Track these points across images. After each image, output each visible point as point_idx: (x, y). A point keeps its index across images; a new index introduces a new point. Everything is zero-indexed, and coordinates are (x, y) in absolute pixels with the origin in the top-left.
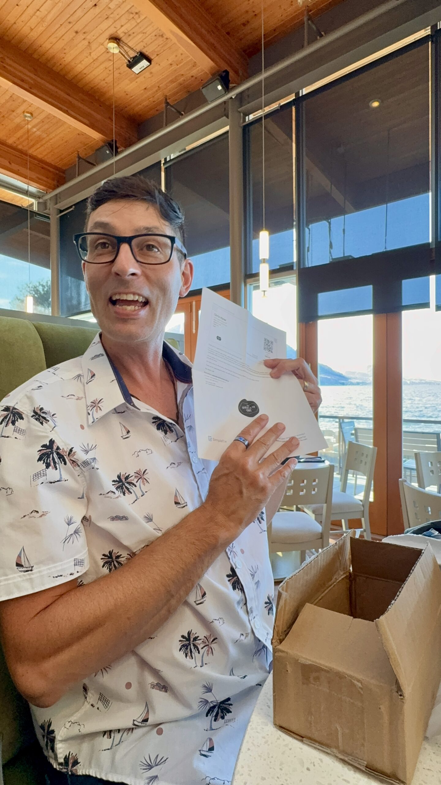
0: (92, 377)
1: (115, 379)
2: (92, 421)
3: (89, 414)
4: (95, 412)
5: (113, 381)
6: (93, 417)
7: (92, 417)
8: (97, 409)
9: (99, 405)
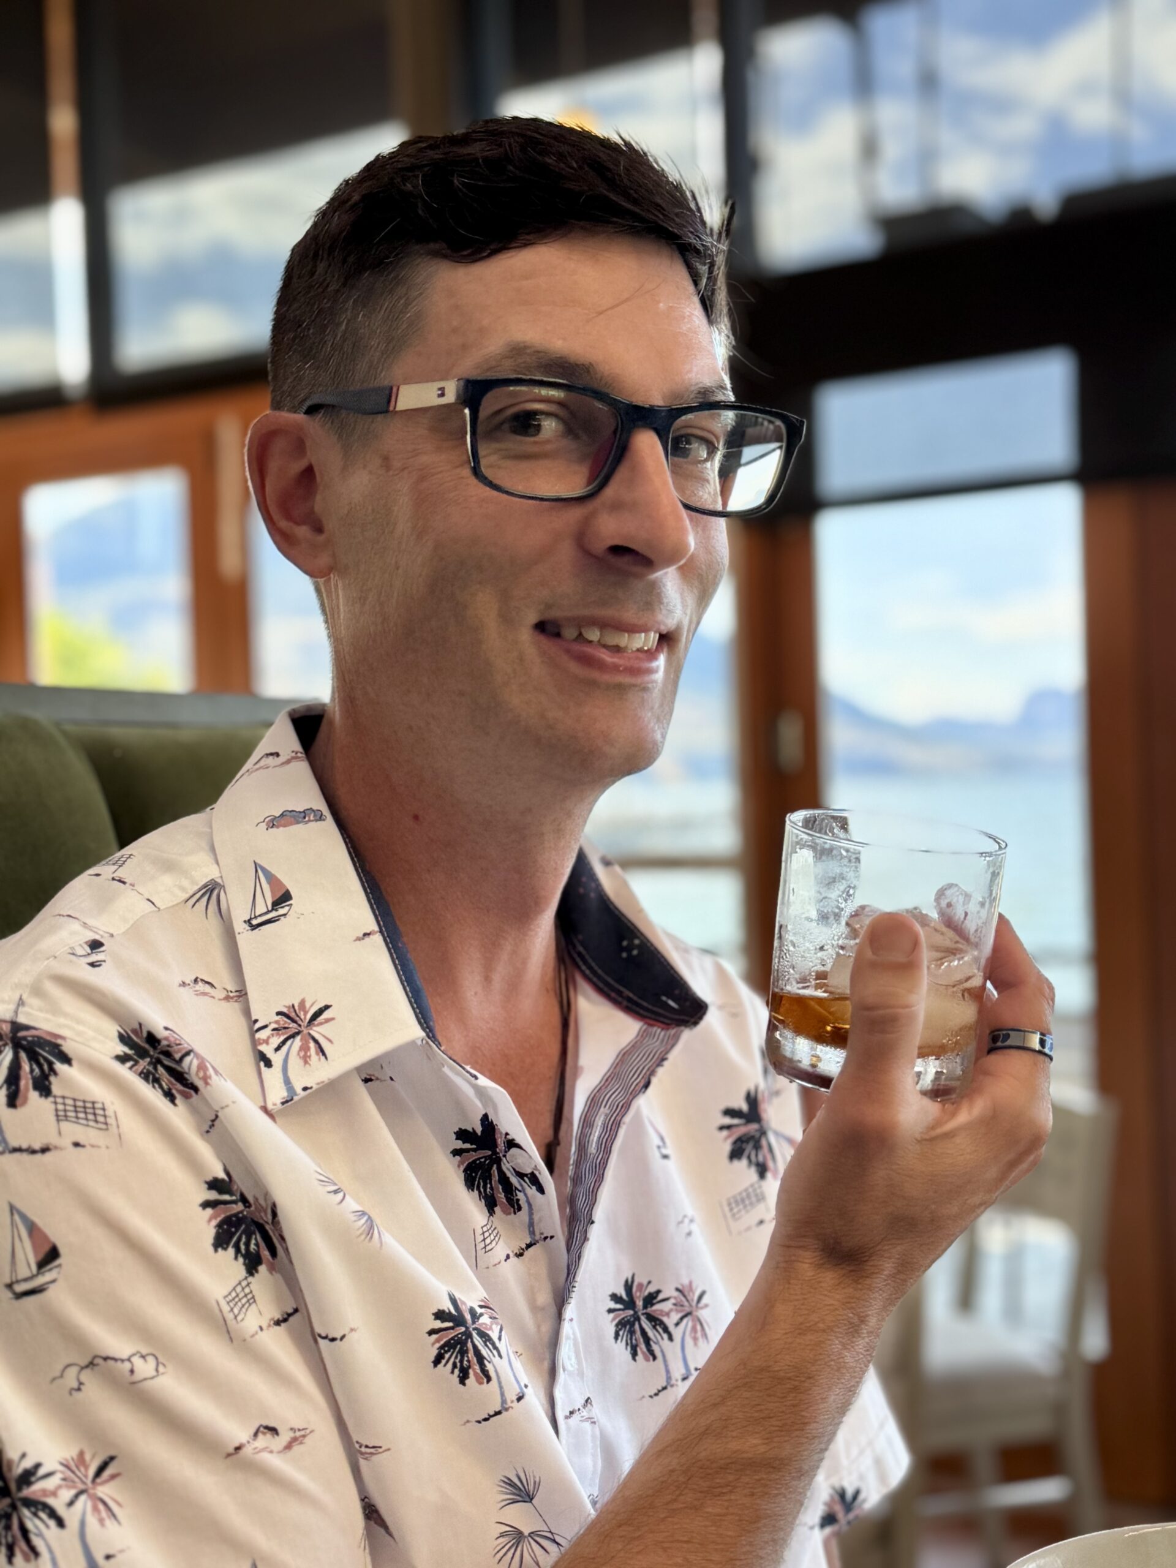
0: (276, 904)
1: (376, 928)
2: (284, 1094)
3: (268, 1064)
4: (295, 1062)
5: (366, 935)
6: (287, 1081)
7: (280, 1075)
8: (304, 1048)
9: (316, 1031)
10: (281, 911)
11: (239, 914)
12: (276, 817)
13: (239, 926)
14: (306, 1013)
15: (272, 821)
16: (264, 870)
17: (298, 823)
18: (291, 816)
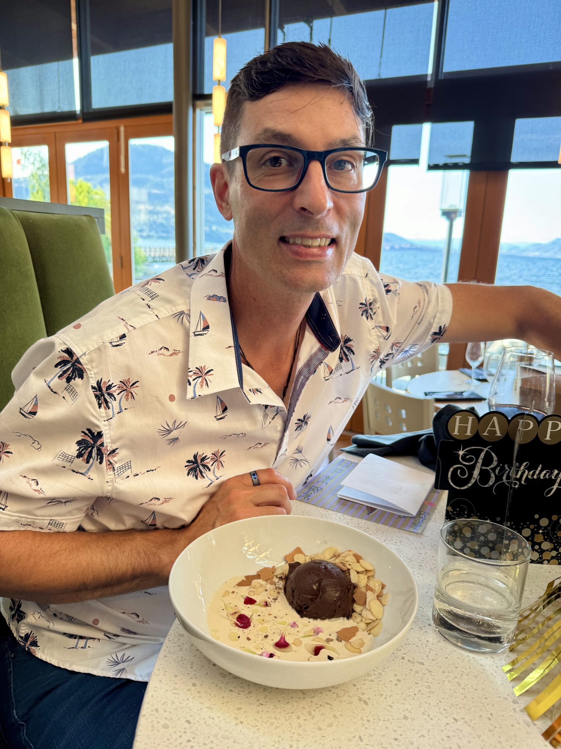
10: (205, 332)
11: (192, 329)
12: (211, 296)
13: (192, 334)
14: (205, 370)
15: (209, 297)
16: (203, 315)
17: (217, 301)
18: (216, 298)
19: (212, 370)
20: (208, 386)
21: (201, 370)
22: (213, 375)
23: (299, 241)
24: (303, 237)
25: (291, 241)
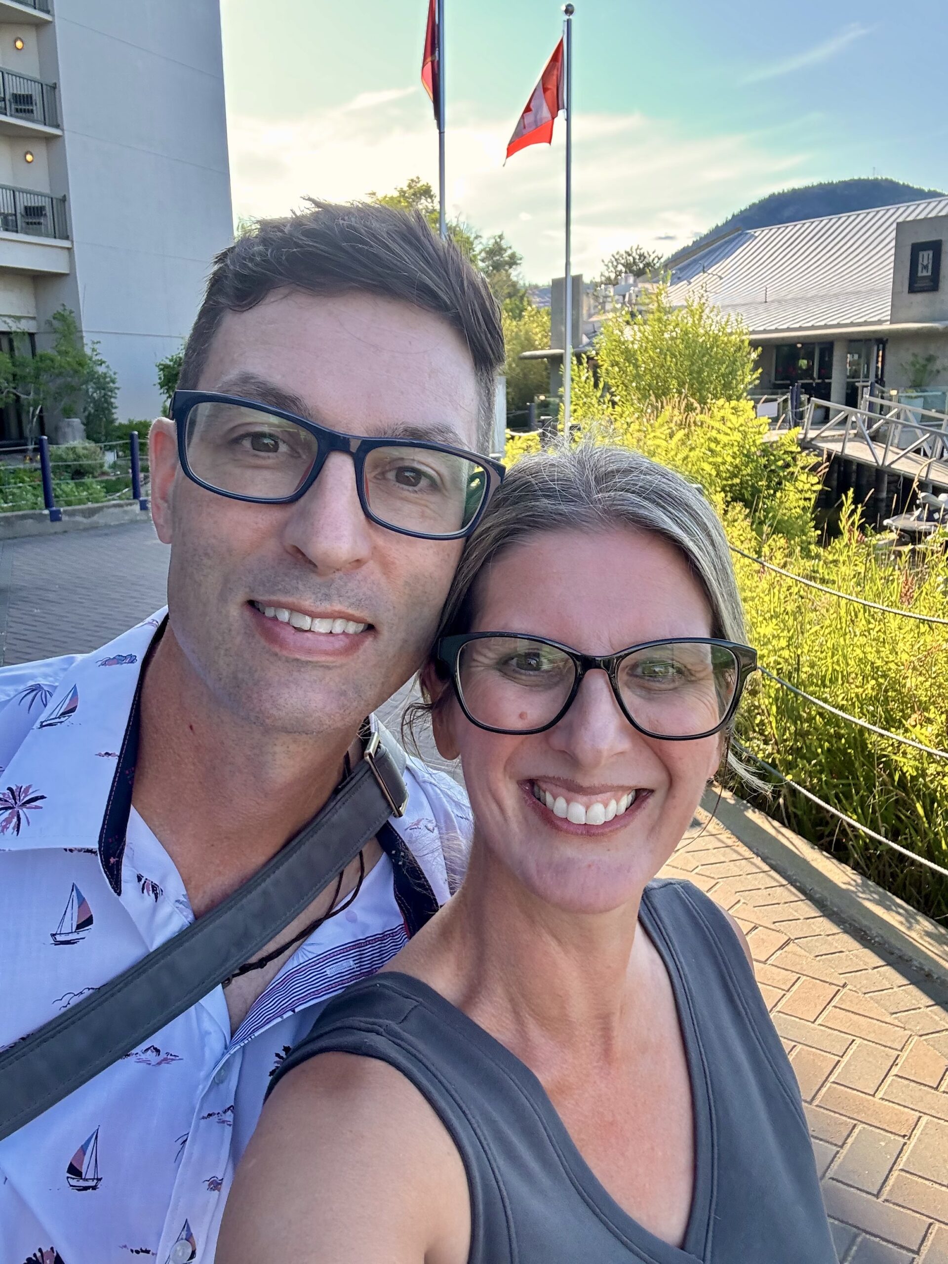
19: (42, 797)
20: (18, 831)
21: (16, 794)
22: (41, 808)
23: (284, 616)
24: (294, 609)
25: (270, 612)
